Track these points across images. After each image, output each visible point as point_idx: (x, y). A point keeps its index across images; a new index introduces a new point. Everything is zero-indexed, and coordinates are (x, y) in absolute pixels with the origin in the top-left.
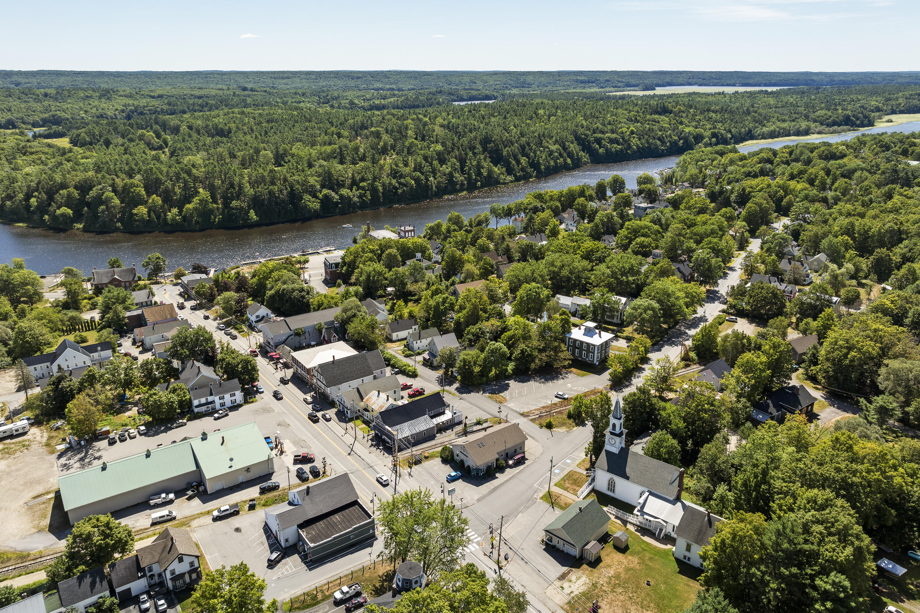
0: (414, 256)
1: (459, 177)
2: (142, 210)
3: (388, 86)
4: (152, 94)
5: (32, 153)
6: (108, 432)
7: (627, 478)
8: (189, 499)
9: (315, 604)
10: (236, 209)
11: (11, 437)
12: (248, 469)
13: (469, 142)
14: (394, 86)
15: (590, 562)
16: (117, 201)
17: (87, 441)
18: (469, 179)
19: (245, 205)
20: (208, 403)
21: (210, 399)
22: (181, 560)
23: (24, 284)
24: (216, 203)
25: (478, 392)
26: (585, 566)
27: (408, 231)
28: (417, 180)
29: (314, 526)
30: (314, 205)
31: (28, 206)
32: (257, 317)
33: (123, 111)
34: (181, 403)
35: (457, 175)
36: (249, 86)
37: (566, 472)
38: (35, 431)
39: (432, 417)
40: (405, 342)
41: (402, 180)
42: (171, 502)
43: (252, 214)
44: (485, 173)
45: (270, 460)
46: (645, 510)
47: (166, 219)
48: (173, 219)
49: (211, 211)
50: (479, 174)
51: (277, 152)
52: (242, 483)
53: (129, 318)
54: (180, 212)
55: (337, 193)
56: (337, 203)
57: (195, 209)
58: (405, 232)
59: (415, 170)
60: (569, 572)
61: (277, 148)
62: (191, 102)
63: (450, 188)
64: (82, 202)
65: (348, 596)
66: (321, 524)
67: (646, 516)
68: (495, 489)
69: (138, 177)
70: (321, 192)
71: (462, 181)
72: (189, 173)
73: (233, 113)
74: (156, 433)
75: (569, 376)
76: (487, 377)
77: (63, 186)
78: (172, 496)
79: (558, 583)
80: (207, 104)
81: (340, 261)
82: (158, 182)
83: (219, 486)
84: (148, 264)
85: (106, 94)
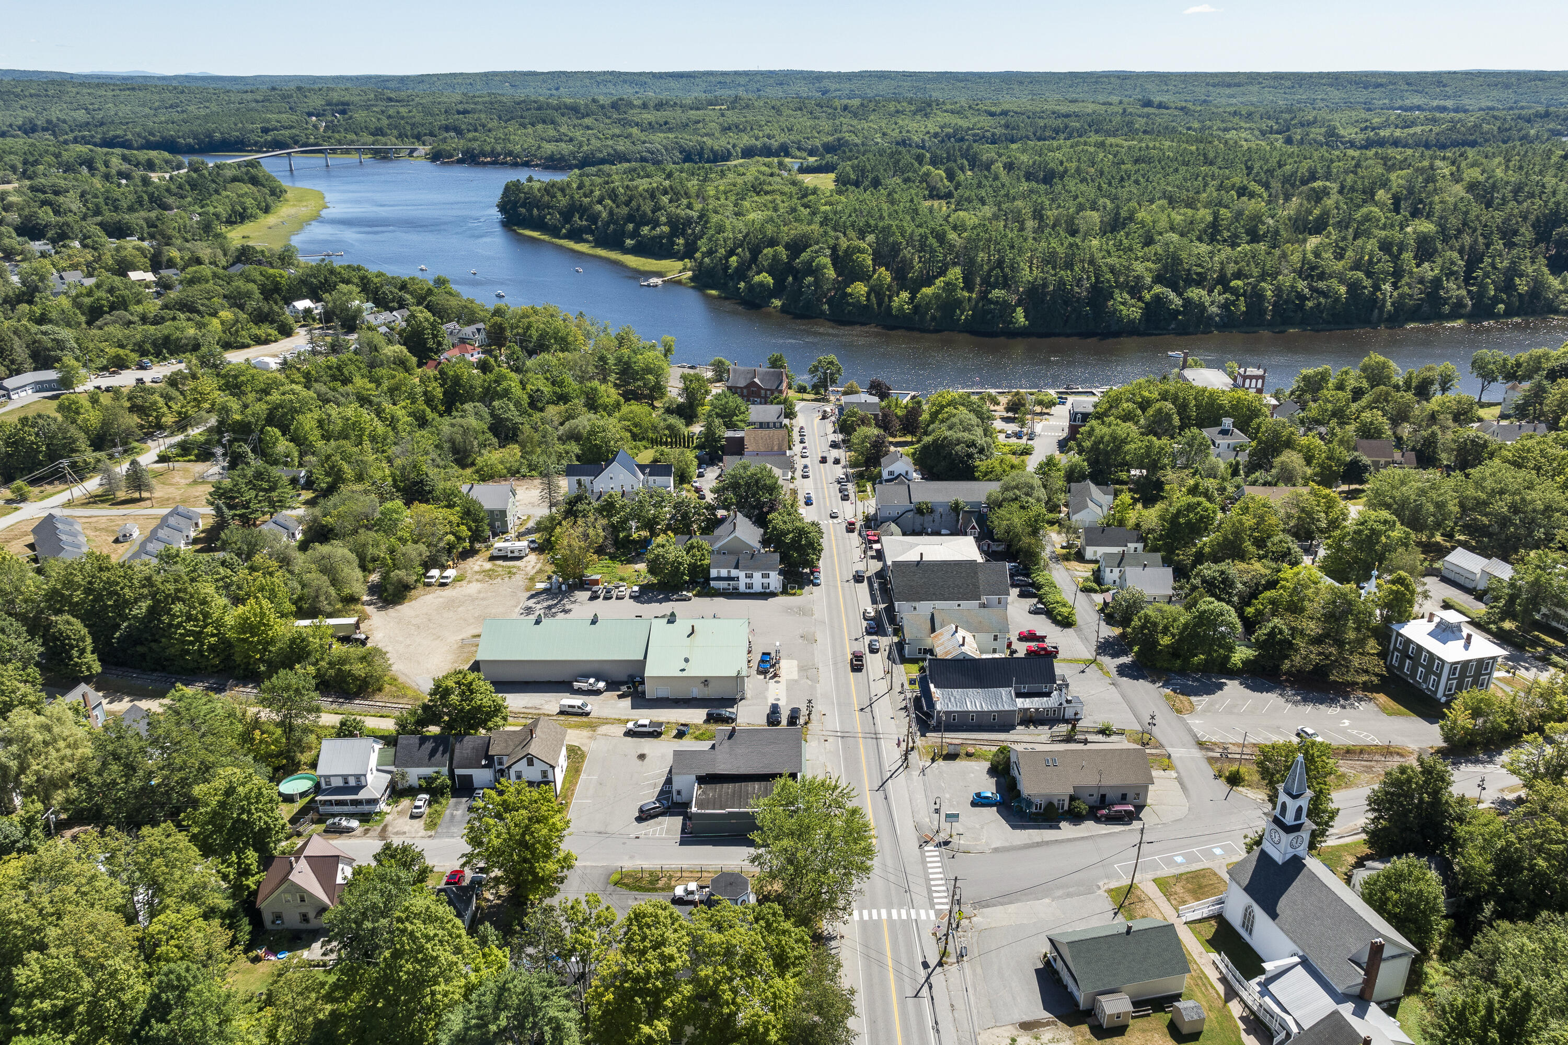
0: (1216, 422)
1: (1454, 289)
2: (860, 289)
3: (1435, 103)
4: (993, 109)
5: (767, 193)
6: (596, 582)
7: (1274, 915)
8: (620, 697)
9: (648, 890)
10: (997, 303)
11: (505, 558)
12: (706, 681)
13: (1507, 220)
14: (1449, 103)
15: (1101, 1026)
16: (831, 273)
17: (569, 586)
18: (1478, 298)
19: (1014, 299)
20: (730, 579)
21: (734, 573)
22: (530, 763)
23: (648, 370)
24: (970, 290)
25: (1154, 682)
26: (1085, 1028)
27: (1251, 377)
28: (1354, 287)
29: (718, 786)
30: (1132, 311)
31: (727, 267)
32: (891, 473)
33: (936, 135)
34: (693, 568)
35: (1452, 285)
36: (1157, 99)
37: (1195, 867)
38: (532, 557)
39: (1019, 695)
40: (1095, 566)
41: (1321, 285)
42: (598, 692)
43: (1020, 317)
44: (1522, 286)
45: (738, 679)
46: (1271, 987)
47: (889, 307)
48: (901, 308)
49: (958, 303)
50: (1508, 286)
51: (1117, 214)
52: (695, 699)
53: (728, 439)
54: (912, 299)
55: (1180, 295)
56: (1177, 312)
57: (937, 296)
58: (1245, 378)
59: (1357, 266)
60: (1048, 1024)
61: (1118, 207)
62: (1041, 123)
63: (1426, 308)
64: (789, 268)
65: (690, 897)
66: (729, 788)
67: (1267, 999)
68: (1038, 845)
69: (871, 238)
70: (1150, 289)
71: (1460, 299)
72: (941, 238)
73: (1085, 144)
74: (649, 601)
75: (1362, 706)
76: (1186, 660)
77: (772, 243)
78: (601, 685)
79: (1014, 1032)
80: (1066, 127)
81: (1091, 409)
82: (895, 249)
83: (663, 692)
84: (816, 369)
85: (925, 108)
